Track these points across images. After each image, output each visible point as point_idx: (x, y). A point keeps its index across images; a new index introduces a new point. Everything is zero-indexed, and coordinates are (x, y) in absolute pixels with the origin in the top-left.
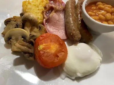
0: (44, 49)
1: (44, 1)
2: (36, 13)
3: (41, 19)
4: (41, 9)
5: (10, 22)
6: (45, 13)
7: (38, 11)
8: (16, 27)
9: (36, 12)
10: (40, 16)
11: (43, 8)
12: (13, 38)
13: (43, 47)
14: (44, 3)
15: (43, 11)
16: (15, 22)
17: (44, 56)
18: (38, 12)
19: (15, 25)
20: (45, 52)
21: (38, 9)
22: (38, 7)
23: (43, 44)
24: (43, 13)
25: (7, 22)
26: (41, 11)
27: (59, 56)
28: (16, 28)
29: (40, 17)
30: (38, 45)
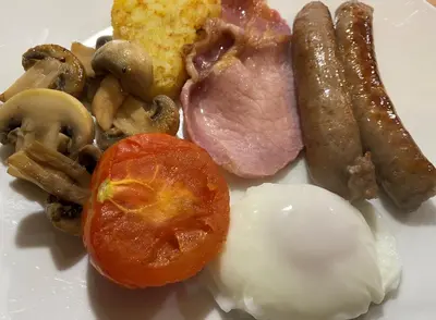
0: (121, 199)
1: (202, 3)
2: (160, 47)
3: (169, 76)
4: (180, 35)
5: (42, 58)
6: (193, 54)
7: (169, 43)
8: (57, 83)
9: (160, 42)
10: (171, 62)
11: (192, 33)
12: (28, 124)
13: (120, 189)
14: (201, 13)
15: (189, 45)
16: (60, 64)
17: (110, 230)
18: (167, 45)
19: (57, 73)
20: (122, 213)
21: (169, 31)
22: (172, 22)
23: (123, 178)
24: (186, 51)
25: (33, 58)
26: (181, 46)
27: (181, 245)
28: (54, 87)
29: (168, 68)
30: (104, 177)
